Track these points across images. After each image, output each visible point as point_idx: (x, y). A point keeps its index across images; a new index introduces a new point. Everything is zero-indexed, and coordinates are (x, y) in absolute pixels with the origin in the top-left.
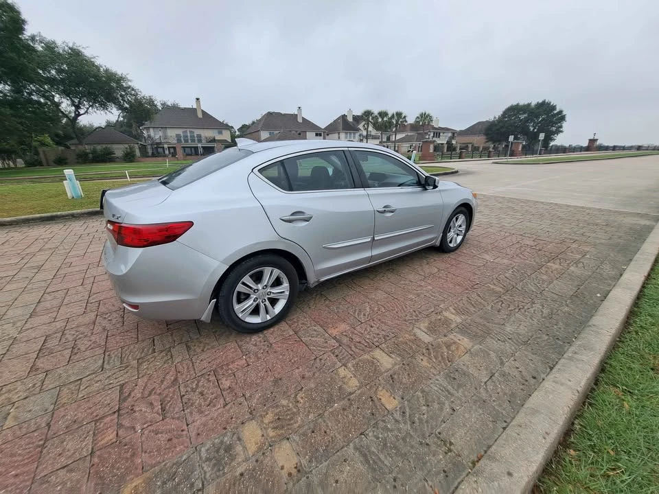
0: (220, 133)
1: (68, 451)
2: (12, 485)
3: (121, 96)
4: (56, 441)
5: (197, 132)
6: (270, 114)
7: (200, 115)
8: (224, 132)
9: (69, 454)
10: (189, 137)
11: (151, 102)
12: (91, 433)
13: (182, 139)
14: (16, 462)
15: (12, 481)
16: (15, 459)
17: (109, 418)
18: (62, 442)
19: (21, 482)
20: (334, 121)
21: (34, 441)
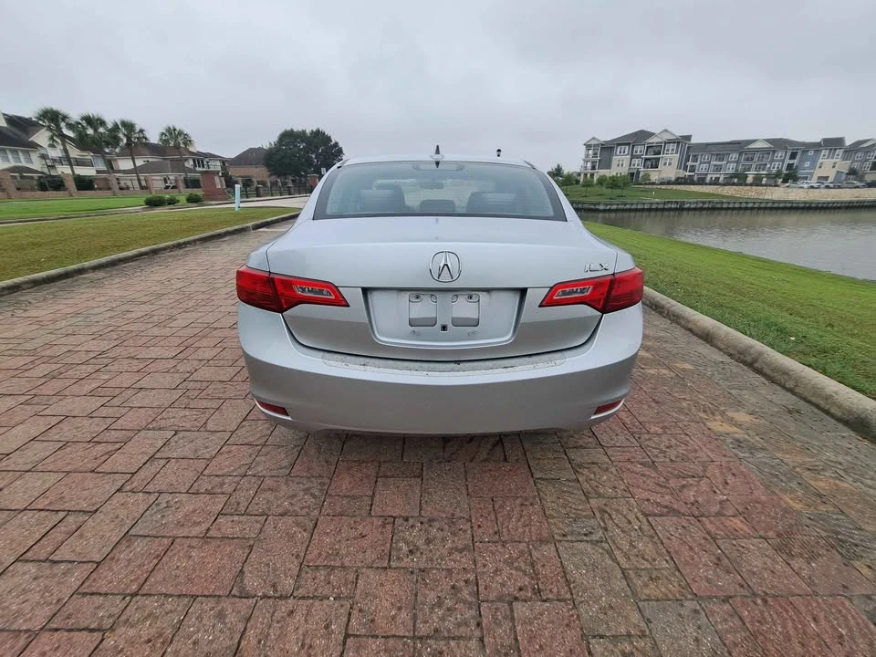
1: (765, 563)
2: (829, 621)
4: (753, 581)
9: (769, 562)
12: (734, 542)
14: (796, 629)
15: (823, 622)
16: (792, 632)
17: (709, 526)
18: (754, 573)
19: (822, 610)
21: (757, 612)
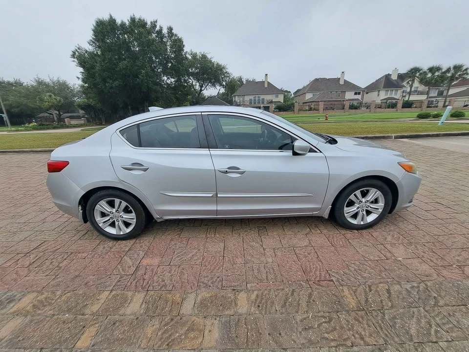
0: (277, 97)
3: (222, 78)
5: (262, 97)
6: (317, 80)
7: (266, 86)
8: (279, 96)
10: (257, 101)
11: (240, 80)
13: (253, 102)
20: (377, 81)
